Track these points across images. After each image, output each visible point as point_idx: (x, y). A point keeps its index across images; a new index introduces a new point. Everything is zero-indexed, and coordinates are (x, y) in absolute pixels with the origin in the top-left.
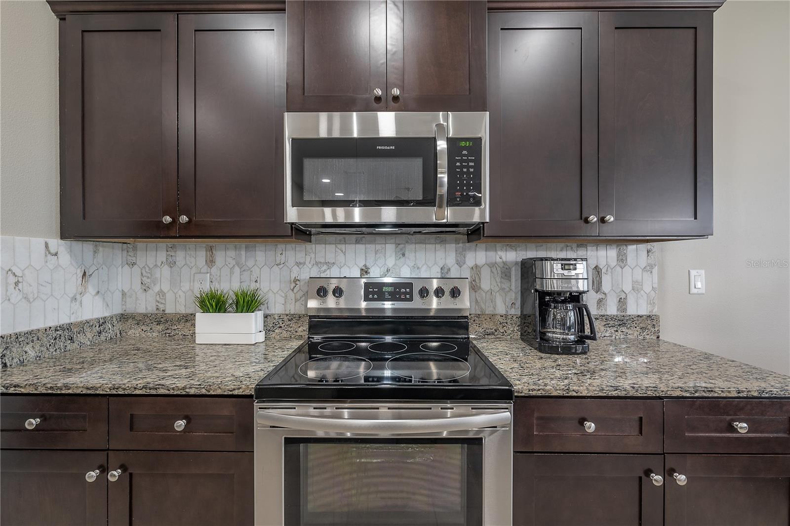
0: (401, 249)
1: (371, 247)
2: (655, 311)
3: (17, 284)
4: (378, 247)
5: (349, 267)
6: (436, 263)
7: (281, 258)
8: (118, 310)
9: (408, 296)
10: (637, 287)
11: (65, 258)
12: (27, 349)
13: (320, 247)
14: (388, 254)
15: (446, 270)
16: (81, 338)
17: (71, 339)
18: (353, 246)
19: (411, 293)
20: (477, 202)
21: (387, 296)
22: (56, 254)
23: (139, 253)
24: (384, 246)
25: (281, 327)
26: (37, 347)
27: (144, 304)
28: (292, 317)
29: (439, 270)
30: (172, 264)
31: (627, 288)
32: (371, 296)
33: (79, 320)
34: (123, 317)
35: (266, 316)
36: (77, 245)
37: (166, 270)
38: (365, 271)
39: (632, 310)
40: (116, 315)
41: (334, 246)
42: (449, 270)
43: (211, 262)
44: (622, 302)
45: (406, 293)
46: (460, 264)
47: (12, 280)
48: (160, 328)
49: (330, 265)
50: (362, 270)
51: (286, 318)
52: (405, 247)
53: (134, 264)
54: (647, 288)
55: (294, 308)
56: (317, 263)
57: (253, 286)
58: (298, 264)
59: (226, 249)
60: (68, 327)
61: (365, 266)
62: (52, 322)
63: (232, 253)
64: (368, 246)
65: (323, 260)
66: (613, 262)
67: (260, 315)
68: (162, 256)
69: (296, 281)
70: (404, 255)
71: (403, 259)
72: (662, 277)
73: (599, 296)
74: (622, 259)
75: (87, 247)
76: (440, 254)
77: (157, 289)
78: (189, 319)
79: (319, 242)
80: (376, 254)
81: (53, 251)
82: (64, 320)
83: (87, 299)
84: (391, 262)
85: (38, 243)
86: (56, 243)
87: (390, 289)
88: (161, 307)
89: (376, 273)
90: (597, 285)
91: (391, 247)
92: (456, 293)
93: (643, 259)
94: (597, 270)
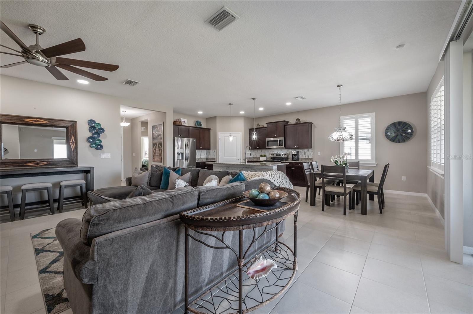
2: (313, 157)
8: (253, 157)
10: (310, 154)
20: (282, 146)
27: (255, 156)
28: (269, 158)
30: (258, 152)
31: (309, 154)
32: (276, 155)
35: (267, 158)
38: (277, 152)
39: (309, 157)
43: (261, 152)
44: (308, 156)
45: (279, 155)
46: (288, 152)
48: (257, 159)
54: (312, 154)
55: (270, 157)
60: (250, 158)
63: (263, 151)
64: (278, 150)
67: (266, 157)
68: (257, 151)
69: (270, 154)
71: (282, 151)
72: (314, 153)
74: (308, 150)
75: (251, 150)
76: (286, 150)
78: (259, 158)
88: (257, 156)
89: (278, 153)
90: (305, 154)
91: (280, 150)
92: (286, 155)
93: (311, 150)
94: (305, 152)
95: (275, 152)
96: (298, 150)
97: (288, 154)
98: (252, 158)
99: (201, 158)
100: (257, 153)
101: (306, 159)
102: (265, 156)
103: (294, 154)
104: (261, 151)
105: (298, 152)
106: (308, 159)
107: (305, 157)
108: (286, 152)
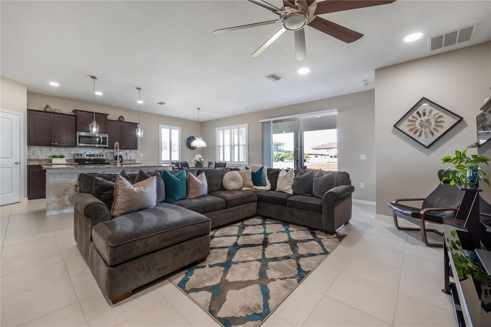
2: (136, 159)
7: (67, 150)
10: (132, 156)
19: (95, 156)
20: (106, 144)
23: (31, 148)
24: (89, 149)
29: (100, 153)
31: (131, 156)
32: (88, 156)
37: (39, 151)
38: (86, 152)
39: (132, 159)
44: (130, 158)
46: (103, 152)
48: (38, 162)
49: (78, 151)
53: (30, 150)
54: (134, 156)
55: (72, 158)
63: (55, 149)
64: (85, 149)
65: (76, 151)
66: (129, 152)
67: (65, 159)
69: (71, 154)
71: (93, 151)
72: (136, 154)
73: (127, 157)
74: (130, 152)
76: (100, 151)
77: (37, 154)
78: (50, 159)
80: (87, 150)
84: (90, 151)
87: (91, 155)
88: (38, 158)
90: (127, 155)
93: (133, 152)
94: (126, 153)
95: (82, 151)
101: (128, 160)
102: (62, 157)
106: (130, 160)
107: (126, 159)
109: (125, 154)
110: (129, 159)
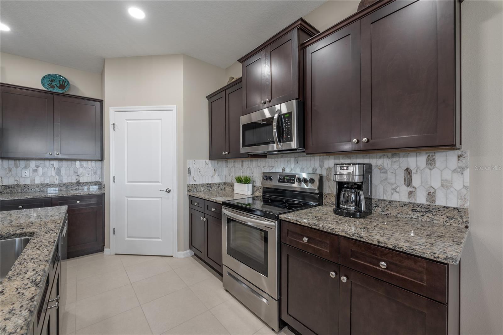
0: (297, 160)
1: (286, 159)
2: (467, 205)
3: (200, 171)
4: (288, 159)
5: (278, 168)
6: (310, 166)
7: (259, 165)
8: (223, 181)
9: (293, 181)
10: (446, 185)
11: (210, 165)
12: (201, 188)
13: (270, 160)
14: (292, 163)
15: (315, 170)
16: (213, 188)
17: (211, 187)
18: (280, 159)
19: (294, 180)
20: (291, 140)
21: (286, 181)
22: (208, 164)
24: (290, 158)
25: (258, 191)
26: (203, 188)
27: (229, 180)
29: (312, 170)
30: (235, 167)
31: (436, 184)
32: (280, 180)
33: (213, 182)
34: (225, 183)
35: (254, 186)
36: (213, 161)
38: (284, 170)
39: (440, 201)
40: (223, 183)
41: (274, 159)
42: (316, 170)
43: (242, 166)
44: (431, 195)
45: (293, 180)
46: (321, 166)
47: (199, 171)
50: (283, 169)
51: (259, 188)
52: (298, 159)
53: (227, 167)
54: (458, 186)
56: (269, 166)
57: (252, 175)
58: (264, 167)
59: (246, 161)
60: (210, 184)
61: (284, 167)
62: (207, 183)
63: (247, 163)
64: (285, 159)
65: (270, 165)
66: (423, 165)
68: (233, 164)
70: (297, 162)
71: (297, 165)
72: (476, 177)
73: (410, 189)
74: (431, 163)
75: (216, 162)
76: (312, 162)
77: (231, 175)
78: (233, 185)
79: (269, 158)
80: (288, 162)
81: (207, 163)
82: (210, 182)
83: (216, 177)
84: (293, 166)
85: (204, 161)
86: (208, 161)
87: (288, 178)
89: (287, 171)
90: (408, 181)
91: (293, 159)
92: (312, 181)
96: (366, 161)
97: (321, 178)
98: (219, 184)
99: (78, 183)
100: (233, 169)
102: (247, 181)
103: (345, 179)
104: (241, 163)
105: (368, 170)
108: (314, 170)
109: (401, 175)
110: (421, 199)
